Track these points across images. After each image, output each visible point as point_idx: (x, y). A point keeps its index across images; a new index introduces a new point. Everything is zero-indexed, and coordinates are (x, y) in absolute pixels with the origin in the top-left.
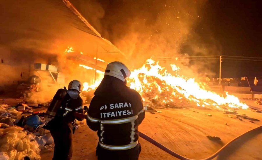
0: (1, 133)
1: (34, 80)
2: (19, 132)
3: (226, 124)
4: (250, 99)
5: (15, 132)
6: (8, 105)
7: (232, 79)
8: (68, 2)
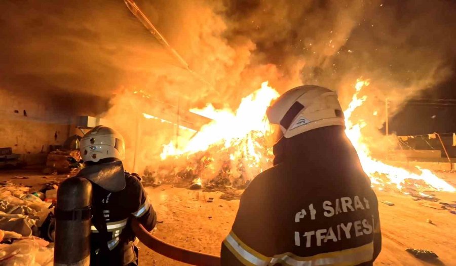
0: (2, 254)
1: (76, 144)
2: (41, 250)
3: (431, 222)
4: (447, 172)
5: (32, 250)
6: (30, 187)
7: (412, 137)
8: (134, 4)
